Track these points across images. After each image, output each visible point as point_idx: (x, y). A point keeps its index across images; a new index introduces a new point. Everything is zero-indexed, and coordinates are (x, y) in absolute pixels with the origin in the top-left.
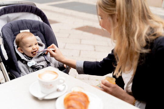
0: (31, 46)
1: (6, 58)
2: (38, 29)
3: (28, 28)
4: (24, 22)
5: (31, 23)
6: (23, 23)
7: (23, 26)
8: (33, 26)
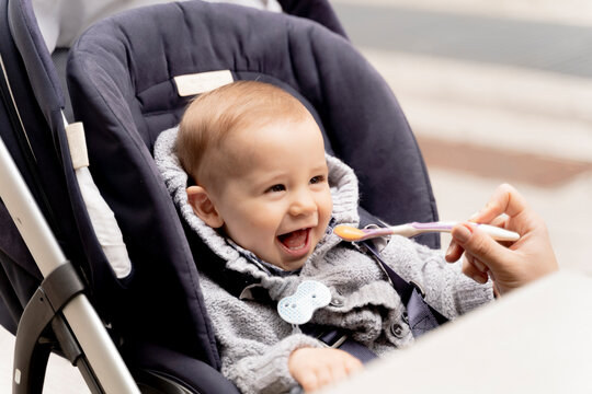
0: (280, 187)
1: (120, 263)
2: (282, 66)
3: (220, 55)
4: (194, 17)
5: (243, 25)
6: (188, 23)
7: (194, 42)
8: (254, 45)
